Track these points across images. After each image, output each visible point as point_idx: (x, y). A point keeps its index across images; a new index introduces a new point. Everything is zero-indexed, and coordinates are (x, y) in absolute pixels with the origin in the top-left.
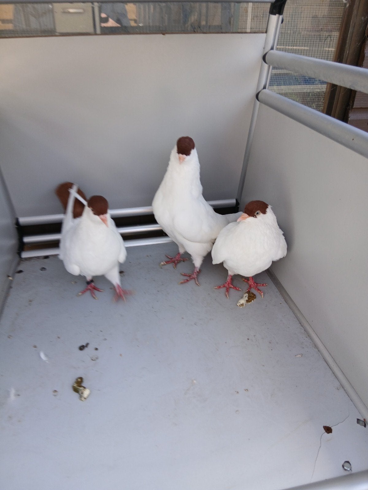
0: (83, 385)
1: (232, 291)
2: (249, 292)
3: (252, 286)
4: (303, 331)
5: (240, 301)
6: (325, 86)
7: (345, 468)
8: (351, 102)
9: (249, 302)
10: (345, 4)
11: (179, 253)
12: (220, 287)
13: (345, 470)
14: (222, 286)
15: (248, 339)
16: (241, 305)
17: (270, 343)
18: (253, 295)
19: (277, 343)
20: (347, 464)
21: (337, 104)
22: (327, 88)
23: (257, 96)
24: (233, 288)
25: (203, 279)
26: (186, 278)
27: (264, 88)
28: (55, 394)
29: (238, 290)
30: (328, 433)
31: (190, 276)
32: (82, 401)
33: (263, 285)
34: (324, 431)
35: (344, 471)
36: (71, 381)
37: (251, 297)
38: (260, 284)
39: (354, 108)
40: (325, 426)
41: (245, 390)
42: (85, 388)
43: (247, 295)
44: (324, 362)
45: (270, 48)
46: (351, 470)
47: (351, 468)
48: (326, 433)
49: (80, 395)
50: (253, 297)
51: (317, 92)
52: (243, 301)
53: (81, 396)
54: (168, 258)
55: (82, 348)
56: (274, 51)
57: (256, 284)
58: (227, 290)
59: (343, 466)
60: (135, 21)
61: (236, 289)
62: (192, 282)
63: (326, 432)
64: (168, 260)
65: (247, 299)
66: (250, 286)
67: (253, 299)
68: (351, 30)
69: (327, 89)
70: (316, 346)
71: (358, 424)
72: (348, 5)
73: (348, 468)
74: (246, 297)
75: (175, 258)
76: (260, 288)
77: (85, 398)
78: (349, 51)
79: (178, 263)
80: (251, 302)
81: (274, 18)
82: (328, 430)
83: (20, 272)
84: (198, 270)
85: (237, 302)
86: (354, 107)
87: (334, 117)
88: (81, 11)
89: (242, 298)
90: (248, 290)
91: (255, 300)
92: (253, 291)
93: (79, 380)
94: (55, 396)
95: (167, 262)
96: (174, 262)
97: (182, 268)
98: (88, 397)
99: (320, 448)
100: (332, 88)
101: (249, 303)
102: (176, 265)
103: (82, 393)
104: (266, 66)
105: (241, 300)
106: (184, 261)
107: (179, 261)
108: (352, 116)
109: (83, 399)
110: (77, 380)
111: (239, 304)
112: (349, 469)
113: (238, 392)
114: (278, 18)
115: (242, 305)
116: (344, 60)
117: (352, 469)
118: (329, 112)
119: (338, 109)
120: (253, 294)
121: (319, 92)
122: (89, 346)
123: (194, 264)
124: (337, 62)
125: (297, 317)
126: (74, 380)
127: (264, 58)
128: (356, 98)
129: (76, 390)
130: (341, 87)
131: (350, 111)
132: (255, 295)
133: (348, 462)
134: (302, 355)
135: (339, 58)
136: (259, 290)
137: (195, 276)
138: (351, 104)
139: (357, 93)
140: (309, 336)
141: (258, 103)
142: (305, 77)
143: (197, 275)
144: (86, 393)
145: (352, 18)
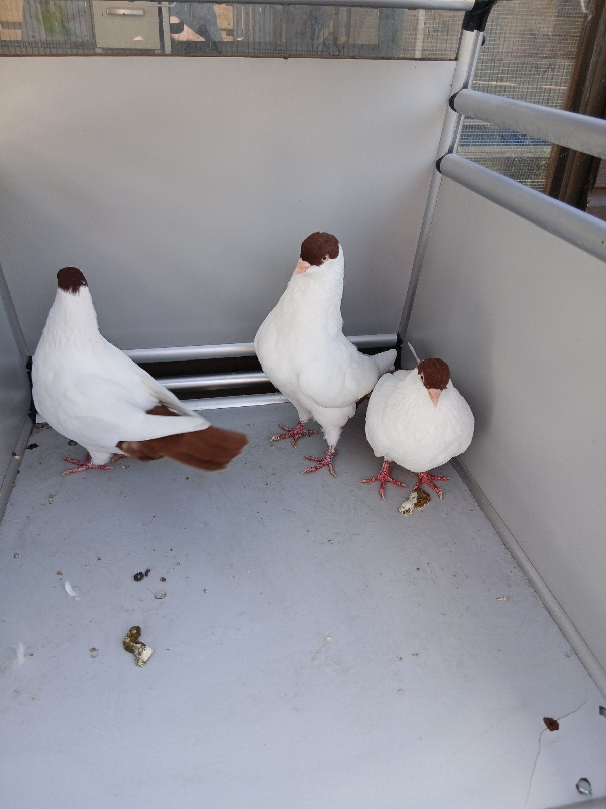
0: (141, 639)
1: (390, 487)
2: (418, 490)
3: (424, 480)
4: (509, 557)
5: (404, 505)
6: (548, 149)
7: (581, 790)
8: (592, 178)
9: (420, 506)
10: (586, 16)
11: (300, 423)
12: (370, 480)
13: (581, 793)
14: (374, 479)
15: (418, 569)
16: (405, 512)
17: (455, 576)
18: (425, 495)
19: (467, 577)
20: (584, 783)
21: (569, 179)
22: (552, 152)
23: (438, 164)
24: (393, 482)
25: (341, 465)
26: (313, 464)
27: (451, 151)
28: (94, 653)
29: (401, 486)
30: (552, 729)
31: (320, 461)
32: (140, 666)
33: (442, 478)
34: (546, 727)
35: (580, 795)
36: (120, 633)
37: (423, 498)
38: (437, 477)
39: (598, 188)
40: (546, 717)
41: (414, 655)
42: (144, 645)
43: (416, 494)
44: (544, 610)
45: (461, 84)
46: (590, 792)
47: (591, 790)
48: (548, 730)
49: (136, 656)
50: (426, 498)
51: (528, 157)
52: (408, 505)
53: (137, 660)
54: (283, 429)
55: (138, 577)
56: (469, 91)
57: (432, 476)
58: (383, 486)
59: (577, 787)
60: (230, 32)
61: (398, 485)
62: (324, 470)
63: (549, 727)
64: (284, 432)
65: (415, 501)
66: (421, 480)
67: (426, 502)
68: (593, 59)
69: (551, 154)
70: (531, 583)
71: (602, 716)
72: (590, 17)
73: (586, 790)
74: (413, 498)
75: (295, 430)
76: (438, 483)
77: (145, 663)
78: (590, 93)
79: (300, 438)
80: (422, 508)
81: (470, 37)
82: (552, 724)
83: (34, 446)
84: (333, 451)
85: (400, 506)
86: (597, 185)
87: (563, 200)
88: (140, 12)
89: (407, 499)
90: (417, 487)
91: (429, 503)
92: (426, 488)
93: (134, 631)
94: (93, 657)
95: (282, 437)
96: (293, 436)
97: (306, 446)
98: (148, 660)
99: (538, 755)
100: (560, 155)
101: (419, 509)
102: (296, 442)
103: (140, 654)
104: (454, 115)
105: (406, 502)
106: (309, 436)
107: (301, 436)
108: (592, 201)
109: (140, 663)
110: (131, 630)
111: (403, 510)
112: (587, 792)
113: (401, 659)
114: (477, 37)
115: (407, 511)
116: (582, 107)
117: (592, 792)
118: (554, 192)
119: (569, 189)
120: (425, 493)
121: (531, 158)
122: (150, 574)
123: (326, 442)
124: (569, 110)
125: (499, 534)
126: (127, 631)
127: (451, 102)
128: (600, 170)
129: (129, 648)
130: (575, 152)
131: (589, 193)
132: (428, 495)
133: (585, 780)
134: (508, 598)
135: (574, 104)
136: (435, 486)
137: (328, 460)
138: (591, 181)
139: (602, 163)
140: (520, 566)
141: (439, 175)
142: (514, 132)
143: (332, 460)
144: (147, 653)
145: (597, 39)
